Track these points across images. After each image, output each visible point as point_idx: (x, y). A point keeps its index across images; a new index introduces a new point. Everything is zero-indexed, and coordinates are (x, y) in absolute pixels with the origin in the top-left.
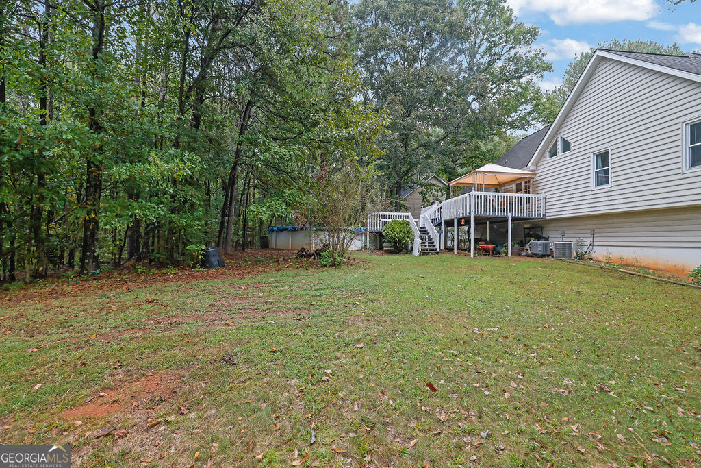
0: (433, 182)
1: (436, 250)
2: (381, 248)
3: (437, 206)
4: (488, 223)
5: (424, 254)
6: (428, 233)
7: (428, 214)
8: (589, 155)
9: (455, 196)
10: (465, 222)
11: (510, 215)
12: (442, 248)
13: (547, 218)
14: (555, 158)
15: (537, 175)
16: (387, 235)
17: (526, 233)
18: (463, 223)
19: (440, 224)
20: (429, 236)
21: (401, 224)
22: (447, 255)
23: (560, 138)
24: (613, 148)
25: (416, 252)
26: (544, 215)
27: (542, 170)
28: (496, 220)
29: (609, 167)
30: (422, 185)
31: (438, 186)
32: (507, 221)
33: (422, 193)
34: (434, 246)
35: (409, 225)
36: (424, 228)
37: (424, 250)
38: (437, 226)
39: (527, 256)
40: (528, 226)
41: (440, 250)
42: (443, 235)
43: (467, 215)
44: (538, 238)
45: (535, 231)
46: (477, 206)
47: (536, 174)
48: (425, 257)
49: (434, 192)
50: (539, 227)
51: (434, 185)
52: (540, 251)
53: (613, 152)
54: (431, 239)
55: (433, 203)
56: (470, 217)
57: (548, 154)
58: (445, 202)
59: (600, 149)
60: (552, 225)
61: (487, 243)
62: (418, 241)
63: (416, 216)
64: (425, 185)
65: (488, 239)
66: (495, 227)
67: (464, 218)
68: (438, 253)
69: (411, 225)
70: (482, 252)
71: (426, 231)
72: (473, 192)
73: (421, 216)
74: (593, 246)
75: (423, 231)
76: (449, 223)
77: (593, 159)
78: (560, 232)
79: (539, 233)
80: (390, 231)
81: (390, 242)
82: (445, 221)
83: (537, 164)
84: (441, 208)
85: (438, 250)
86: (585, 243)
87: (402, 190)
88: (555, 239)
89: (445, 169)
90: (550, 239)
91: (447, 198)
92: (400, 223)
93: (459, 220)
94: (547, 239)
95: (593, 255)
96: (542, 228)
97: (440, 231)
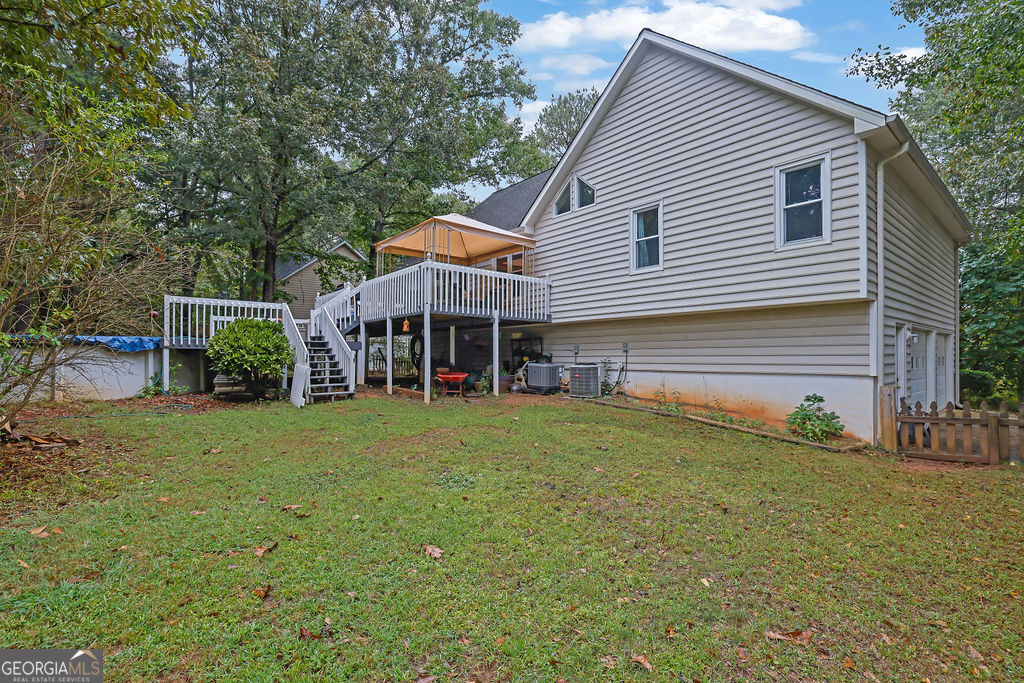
0: (343, 253)
1: (346, 388)
2: (210, 388)
3: (348, 291)
4: (452, 328)
5: (317, 400)
6: (329, 351)
7: (330, 310)
8: (626, 213)
9: (387, 272)
10: (410, 326)
11: (496, 314)
12: (361, 381)
13: (554, 321)
14: (566, 215)
15: (538, 244)
16: (219, 356)
17: (515, 348)
18: (406, 328)
19: (356, 331)
20: (332, 358)
21: (260, 329)
22: (373, 397)
23: (576, 179)
24: (667, 202)
25: (297, 398)
26: (549, 316)
27: (545, 236)
28: (466, 323)
29: (660, 234)
30: (321, 257)
31: (351, 261)
32: (491, 325)
33: (320, 271)
34: (343, 380)
35: (280, 332)
36: (320, 338)
37: (320, 389)
38: (347, 334)
39: (522, 391)
40: (517, 335)
41: (357, 386)
42: (362, 353)
43: (414, 311)
44: (537, 357)
45: (531, 345)
46: (437, 292)
47: (535, 242)
48: (321, 406)
49: (343, 270)
50: (537, 338)
51: (344, 259)
52: (545, 384)
53: (667, 209)
54: (335, 365)
55: (341, 287)
56: (421, 316)
57: (554, 208)
58: (365, 283)
59: (645, 203)
60: (557, 334)
61: (452, 370)
62: (303, 369)
63: (302, 313)
64: (327, 258)
65: (452, 361)
66: (467, 337)
67: (409, 318)
68: (351, 396)
69: (287, 333)
70: (446, 388)
71: (325, 344)
72: (429, 263)
73: (314, 313)
74: (627, 371)
75: (318, 345)
76: (376, 329)
77: (633, 219)
78: (572, 347)
79: (538, 348)
80: (226, 347)
81: (227, 372)
82: (368, 325)
83: (534, 224)
84: (358, 297)
85: (352, 389)
86: (614, 367)
87: (278, 261)
88: (565, 360)
89: (365, 231)
90: (554, 360)
91: (370, 276)
92: (257, 325)
93: (397, 324)
94: (549, 359)
95: (627, 388)
96: (540, 340)
97: (355, 347)
